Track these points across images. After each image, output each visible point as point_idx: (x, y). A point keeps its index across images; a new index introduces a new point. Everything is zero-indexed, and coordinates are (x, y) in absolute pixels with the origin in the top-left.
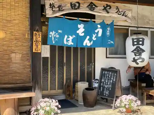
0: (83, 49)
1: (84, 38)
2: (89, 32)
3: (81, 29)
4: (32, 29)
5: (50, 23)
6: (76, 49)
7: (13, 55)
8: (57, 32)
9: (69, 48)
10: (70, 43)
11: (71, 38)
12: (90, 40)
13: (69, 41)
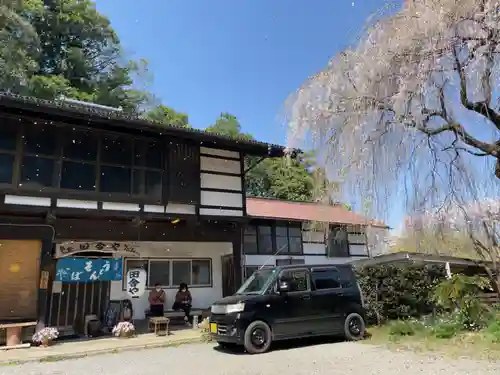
0: (90, 283)
1: (91, 273)
2: (96, 268)
3: (89, 266)
4: (42, 268)
5: (59, 263)
6: (82, 284)
7: (22, 293)
8: (65, 269)
9: (74, 283)
10: (77, 278)
11: (78, 274)
12: (97, 275)
13: (76, 277)
